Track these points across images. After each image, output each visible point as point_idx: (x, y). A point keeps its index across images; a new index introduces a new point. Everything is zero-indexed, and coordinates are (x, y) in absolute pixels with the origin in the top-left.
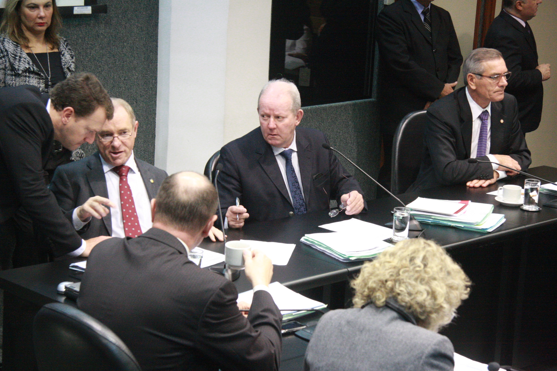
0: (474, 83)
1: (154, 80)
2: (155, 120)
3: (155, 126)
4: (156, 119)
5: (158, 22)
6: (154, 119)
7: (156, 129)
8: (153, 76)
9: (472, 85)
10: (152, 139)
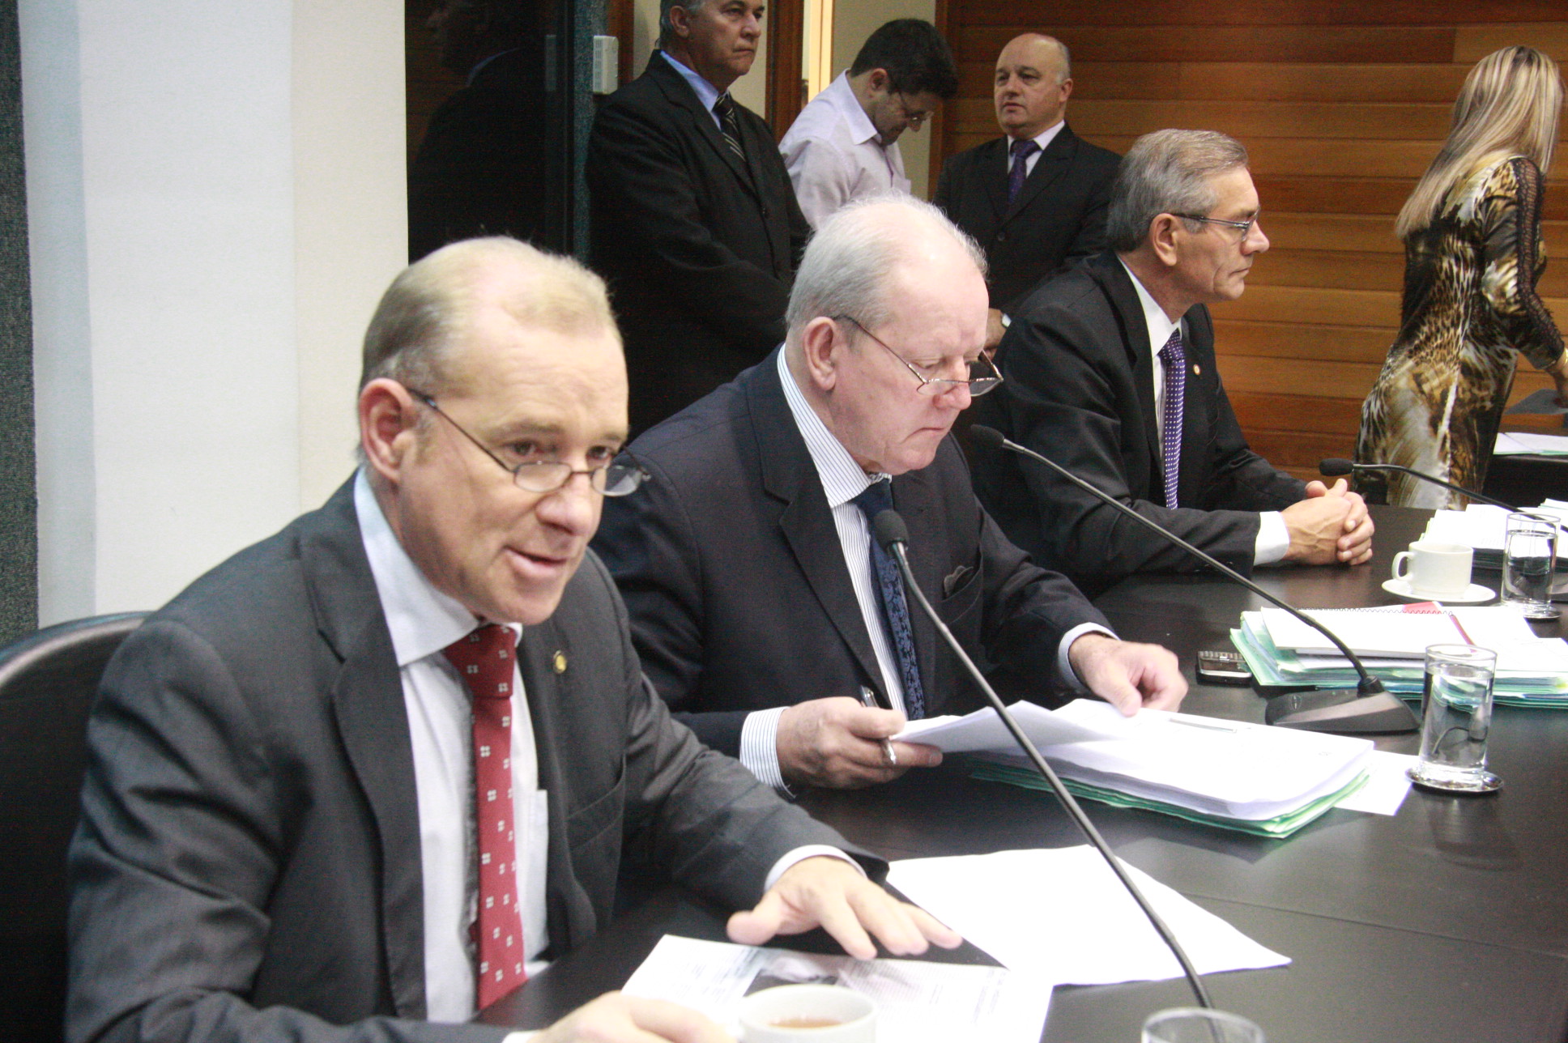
0: (1171, 244)
1: (20, 298)
2: (33, 445)
3: (34, 468)
4: (38, 441)
5: (20, 80)
6: (29, 441)
7: (38, 478)
8: (17, 281)
9: (1165, 251)
10: (26, 517)
